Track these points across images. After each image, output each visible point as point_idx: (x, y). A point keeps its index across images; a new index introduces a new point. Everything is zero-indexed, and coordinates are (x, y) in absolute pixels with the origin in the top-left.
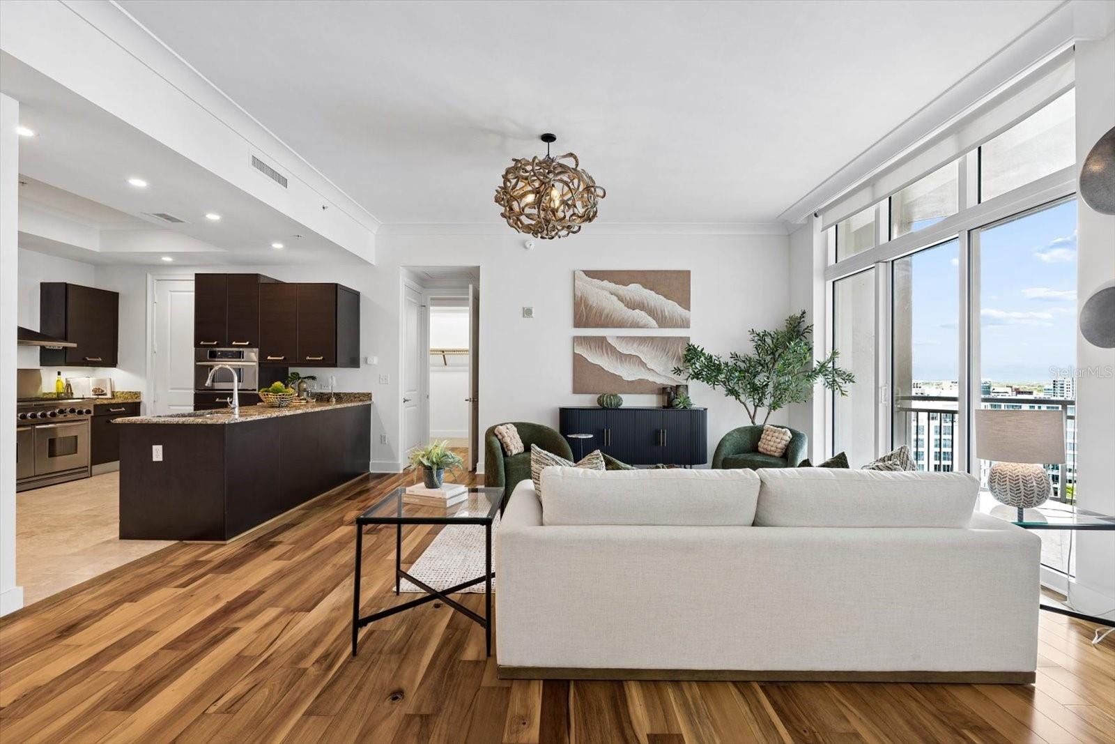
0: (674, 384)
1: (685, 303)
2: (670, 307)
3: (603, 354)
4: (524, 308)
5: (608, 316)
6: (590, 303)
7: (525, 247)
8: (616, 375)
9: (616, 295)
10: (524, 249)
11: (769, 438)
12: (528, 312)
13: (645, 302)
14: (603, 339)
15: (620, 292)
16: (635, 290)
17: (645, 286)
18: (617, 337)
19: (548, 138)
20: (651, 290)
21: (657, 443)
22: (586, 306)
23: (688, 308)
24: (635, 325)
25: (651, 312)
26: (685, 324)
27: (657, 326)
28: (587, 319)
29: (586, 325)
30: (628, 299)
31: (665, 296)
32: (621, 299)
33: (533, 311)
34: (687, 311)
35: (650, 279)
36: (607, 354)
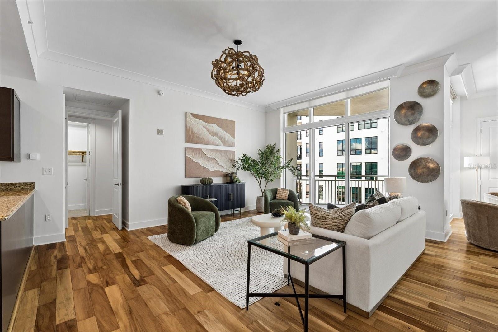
0: (230, 172)
1: (233, 135)
2: (227, 136)
3: (200, 158)
4: (158, 129)
5: (202, 138)
6: (194, 131)
7: (159, 94)
8: (206, 168)
9: (206, 129)
10: (158, 95)
11: (282, 193)
12: (160, 132)
13: (218, 133)
14: (200, 150)
15: (208, 127)
16: (214, 127)
17: (218, 125)
18: (207, 149)
19: (238, 42)
20: (220, 128)
21: (229, 199)
22: (192, 132)
23: (234, 138)
24: (214, 144)
25: (221, 138)
26: (233, 145)
27: (222, 145)
28: (192, 138)
29: (192, 142)
30: (211, 131)
31: (226, 131)
32: (208, 130)
33: (164, 130)
34: (233, 139)
35: (219, 122)
36: (202, 157)
